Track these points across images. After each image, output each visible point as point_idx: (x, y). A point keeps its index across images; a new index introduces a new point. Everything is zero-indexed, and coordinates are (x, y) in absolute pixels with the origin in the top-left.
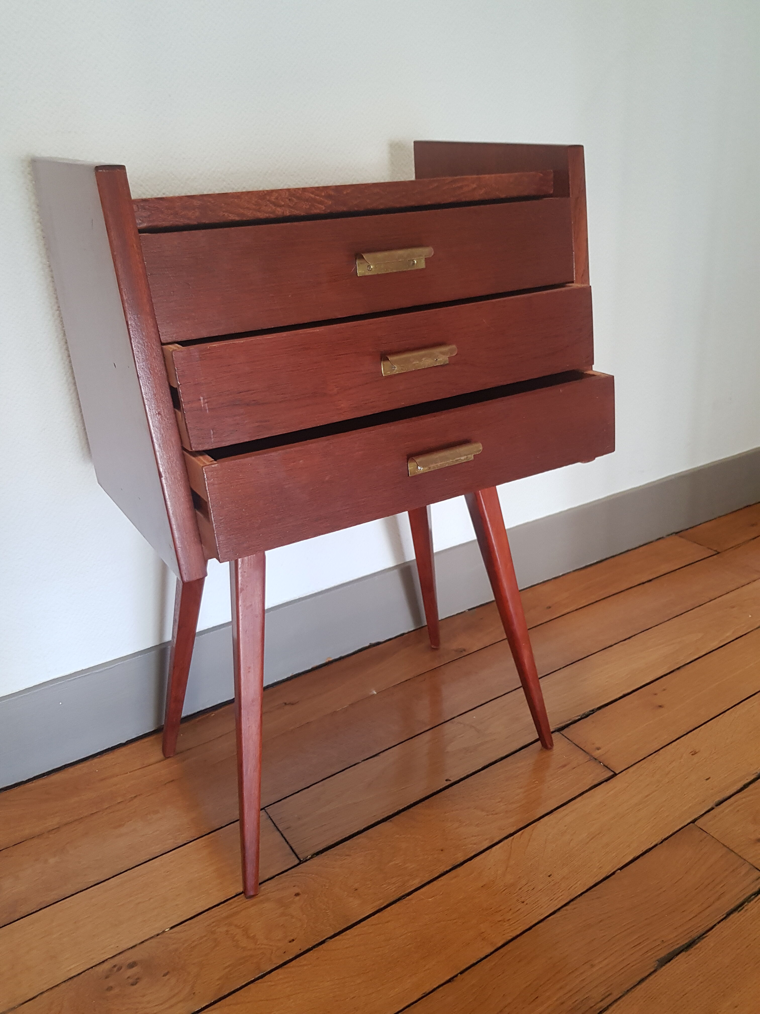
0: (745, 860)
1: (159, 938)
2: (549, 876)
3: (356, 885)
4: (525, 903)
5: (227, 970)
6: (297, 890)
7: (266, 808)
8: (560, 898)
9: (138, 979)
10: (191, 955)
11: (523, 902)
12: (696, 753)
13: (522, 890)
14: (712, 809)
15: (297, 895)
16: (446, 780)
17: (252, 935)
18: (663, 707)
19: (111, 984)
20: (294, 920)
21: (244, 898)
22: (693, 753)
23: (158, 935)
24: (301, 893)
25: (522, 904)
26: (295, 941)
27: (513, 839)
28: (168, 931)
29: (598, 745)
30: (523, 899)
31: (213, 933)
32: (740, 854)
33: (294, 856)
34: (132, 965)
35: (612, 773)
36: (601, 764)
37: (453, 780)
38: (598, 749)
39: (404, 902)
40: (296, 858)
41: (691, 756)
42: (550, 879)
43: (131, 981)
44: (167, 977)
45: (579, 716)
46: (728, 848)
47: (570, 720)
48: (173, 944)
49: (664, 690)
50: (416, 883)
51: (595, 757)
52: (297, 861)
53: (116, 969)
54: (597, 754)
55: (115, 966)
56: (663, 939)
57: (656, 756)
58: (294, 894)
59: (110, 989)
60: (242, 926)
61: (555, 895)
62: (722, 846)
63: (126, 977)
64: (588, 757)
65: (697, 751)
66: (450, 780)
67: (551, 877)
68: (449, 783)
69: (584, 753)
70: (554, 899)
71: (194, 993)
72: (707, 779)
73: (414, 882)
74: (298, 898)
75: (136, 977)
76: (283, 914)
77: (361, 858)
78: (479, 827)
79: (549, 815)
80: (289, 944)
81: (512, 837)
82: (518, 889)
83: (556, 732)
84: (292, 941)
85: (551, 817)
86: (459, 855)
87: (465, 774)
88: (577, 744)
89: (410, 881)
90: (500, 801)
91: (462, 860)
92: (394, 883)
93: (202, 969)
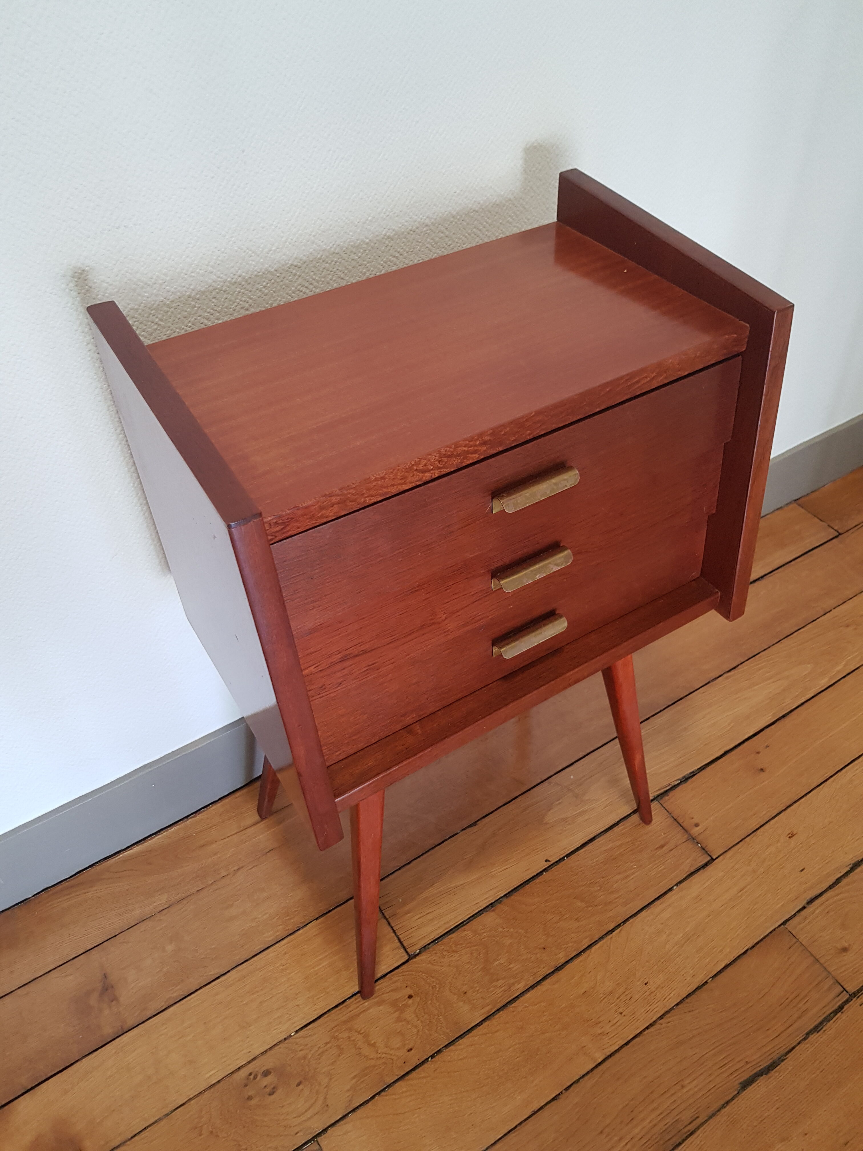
0: (829, 972)
1: (287, 1043)
2: (646, 984)
3: (465, 988)
4: (623, 1014)
5: (355, 1080)
6: (409, 991)
8: (655, 1010)
9: (274, 1088)
10: (319, 1063)
11: (621, 1013)
12: (794, 835)
13: (620, 999)
14: (804, 908)
15: (410, 997)
16: (546, 861)
17: (373, 1042)
18: (764, 771)
19: (250, 1094)
20: (410, 1026)
21: (360, 998)
22: (790, 835)
23: (285, 1039)
24: (413, 994)
25: (620, 1015)
26: (413, 1051)
27: (611, 937)
28: (294, 1035)
29: (695, 821)
30: (621, 1010)
31: (336, 1038)
32: (825, 965)
33: (402, 950)
34: (266, 1073)
35: (709, 858)
36: (699, 845)
37: (553, 860)
38: (697, 825)
39: (511, 1009)
40: (405, 954)
41: (788, 839)
42: (646, 987)
43: (268, 1090)
44: (301, 1087)
45: (679, 779)
46: (814, 957)
47: (669, 786)
48: (301, 1050)
49: (767, 746)
50: (521, 987)
51: (693, 836)
52: (405, 959)
53: (252, 1077)
54: (695, 831)
55: (251, 1074)
56: (747, 1060)
57: (754, 838)
58: (407, 997)
59: (250, 1098)
60: (362, 1032)
61: (651, 1006)
62: (809, 954)
63: (263, 1087)
64: (686, 836)
65: (795, 833)
66: (549, 861)
67: (648, 984)
68: (549, 864)
69: (683, 831)
70: (649, 1011)
71: (328, 1105)
72: (802, 871)
73: (519, 986)
74: (411, 1000)
75: (272, 1087)
76: (399, 1020)
77: (468, 955)
78: (578, 921)
79: (647, 909)
80: (408, 1053)
81: (611, 935)
82: (616, 998)
83: (655, 801)
84: (410, 1050)
85: (649, 912)
86: (561, 955)
87: (564, 853)
88: (675, 818)
89: (516, 985)
90: (599, 890)
91: (563, 961)
92: (501, 987)
93: (331, 1079)
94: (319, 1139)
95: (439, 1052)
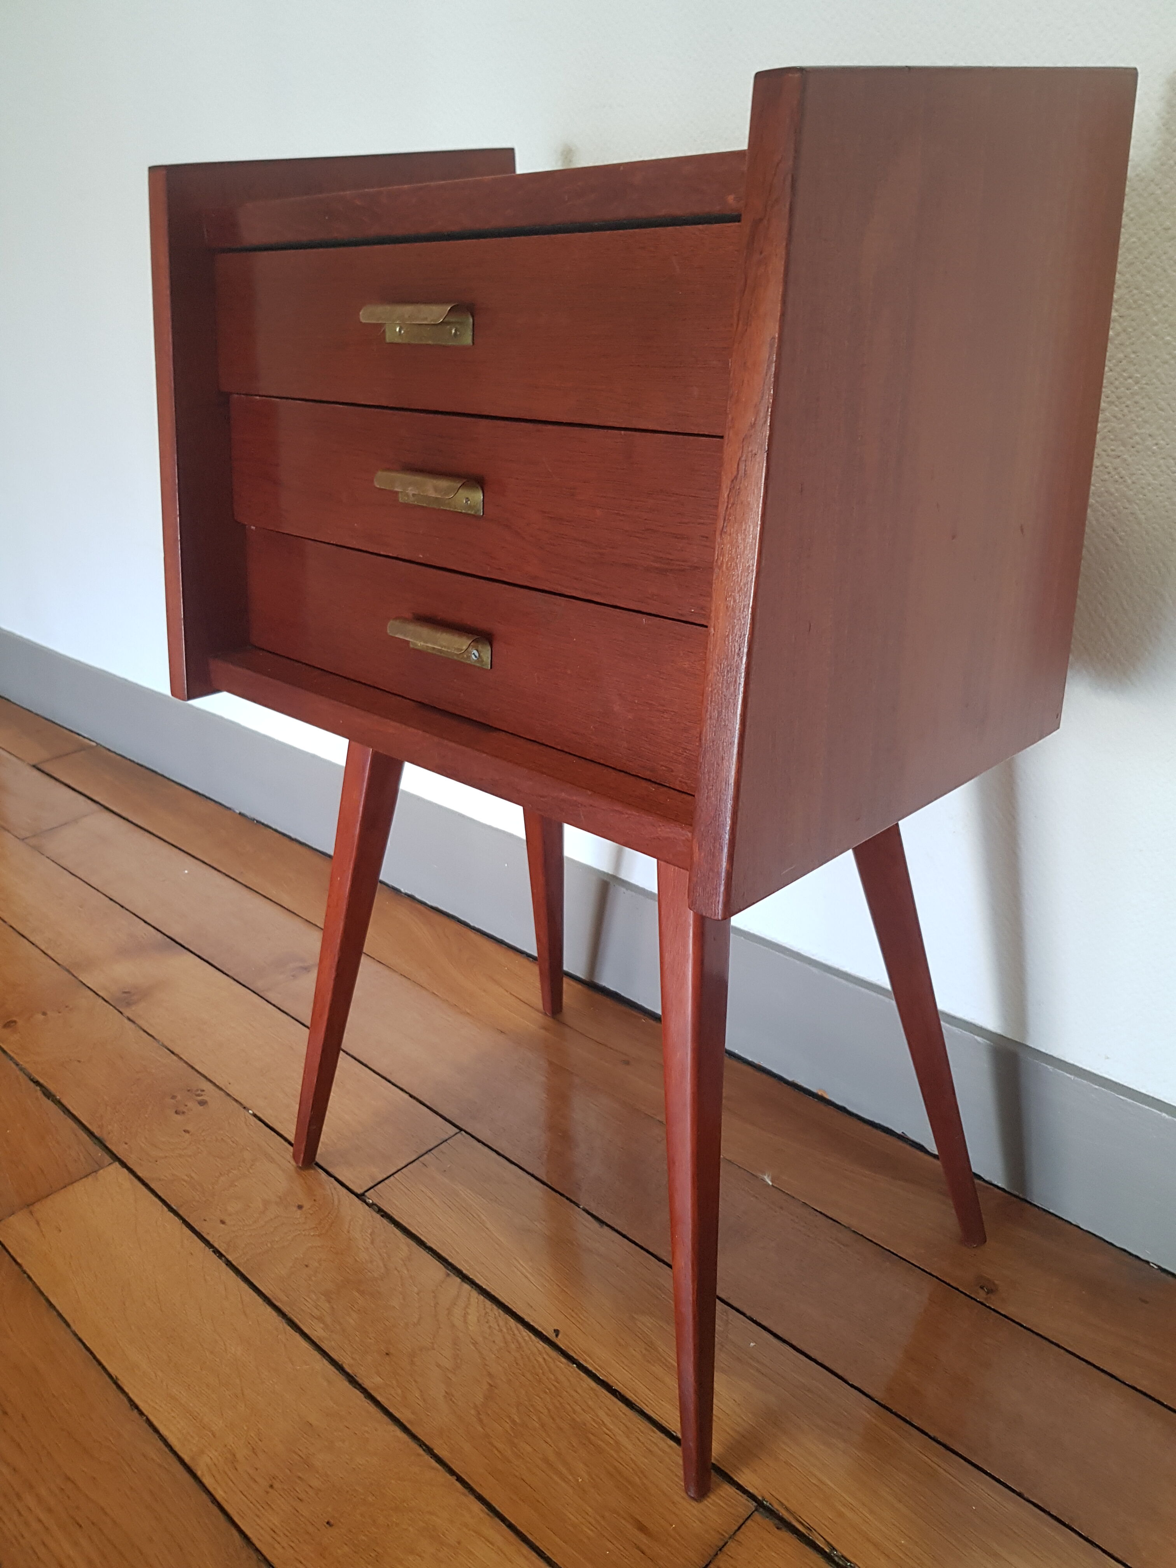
1: (240, 1109)
3: (312, 1262)
4: (270, 1490)
6: (307, 1204)
7: (463, 1132)
8: (277, 1545)
11: (271, 1486)
13: (299, 1483)
15: (300, 1206)
16: (555, 1332)
17: (236, 1184)
19: (179, 1097)
20: (257, 1215)
23: (244, 1107)
24: (304, 1209)
25: (268, 1485)
26: (221, 1225)
28: (250, 1114)
30: (277, 1485)
33: (372, 1184)
34: (203, 1103)
37: (560, 1341)
39: (280, 1324)
40: (365, 1190)
42: (321, 1524)
43: (181, 1108)
44: (183, 1133)
48: (230, 1123)
50: (316, 1331)
52: (359, 1191)
53: (200, 1093)
55: (204, 1091)
58: (299, 1203)
59: (173, 1097)
60: (251, 1171)
61: (284, 1539)
63: (186, 1104)
66: (557, 1336)
67: (327, 1526)
68: (551, 1336)
70: (275, 1536)
73: (320, 1330)
74: (295, 1209)
75: (186, 1111)
76: (266, 1203)
77: (367, 1258)
78: (445, 1397)
79: (486, 1510)
80: (219, 1222)
81: (422, 1452)
82: (300, 1474)
83: (755, 1504)
84: (223, 1222)
85: (482, 1515)
86: (378, 1380)
87: (578, 1356)
88: (725, 1549)
89: (322, 1325)
90: (513, 1421)
91: (367, 1384)
92: (317, 1307)
93: (190, 1156)
94: (117, 1163)
95: (220, 1255)
